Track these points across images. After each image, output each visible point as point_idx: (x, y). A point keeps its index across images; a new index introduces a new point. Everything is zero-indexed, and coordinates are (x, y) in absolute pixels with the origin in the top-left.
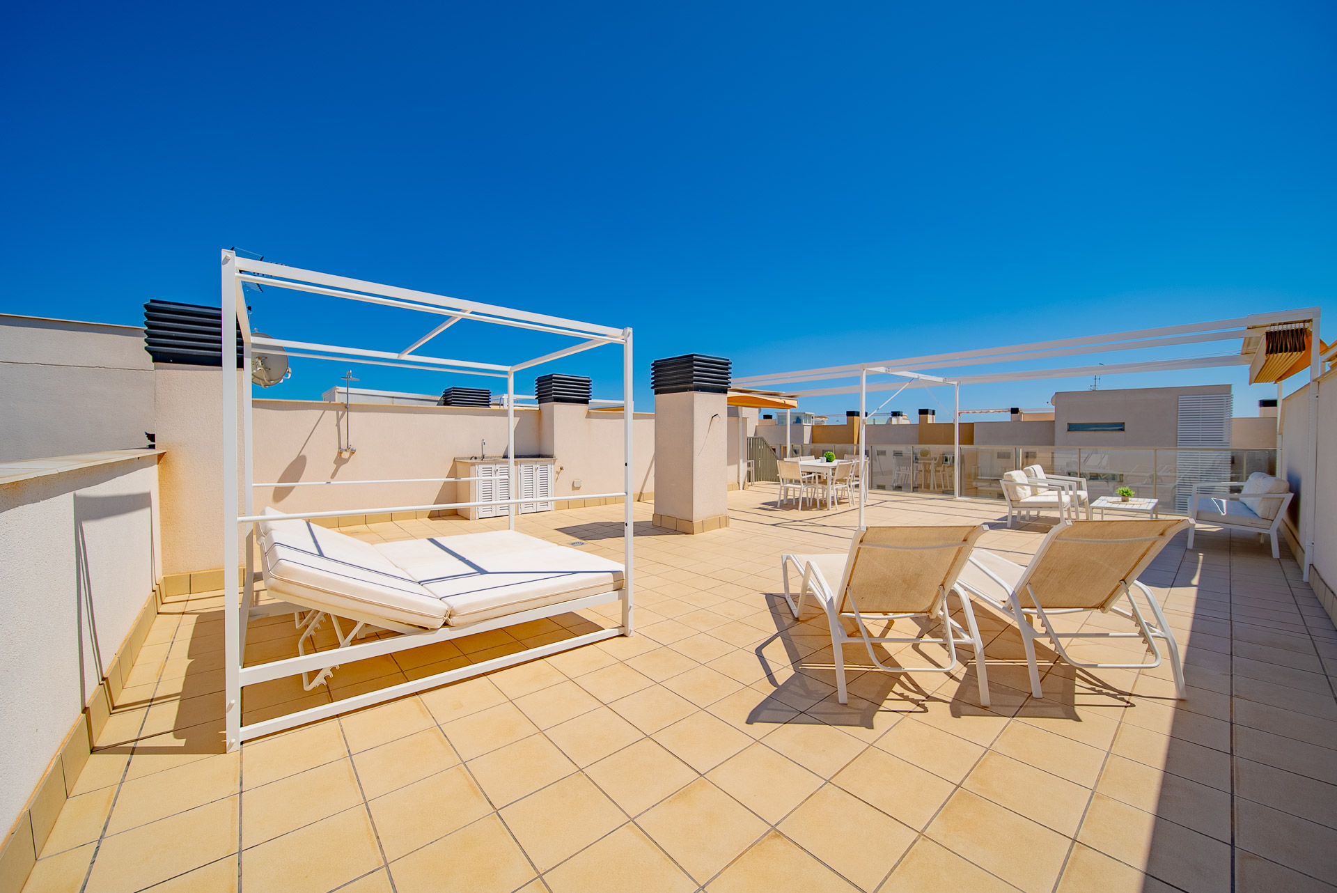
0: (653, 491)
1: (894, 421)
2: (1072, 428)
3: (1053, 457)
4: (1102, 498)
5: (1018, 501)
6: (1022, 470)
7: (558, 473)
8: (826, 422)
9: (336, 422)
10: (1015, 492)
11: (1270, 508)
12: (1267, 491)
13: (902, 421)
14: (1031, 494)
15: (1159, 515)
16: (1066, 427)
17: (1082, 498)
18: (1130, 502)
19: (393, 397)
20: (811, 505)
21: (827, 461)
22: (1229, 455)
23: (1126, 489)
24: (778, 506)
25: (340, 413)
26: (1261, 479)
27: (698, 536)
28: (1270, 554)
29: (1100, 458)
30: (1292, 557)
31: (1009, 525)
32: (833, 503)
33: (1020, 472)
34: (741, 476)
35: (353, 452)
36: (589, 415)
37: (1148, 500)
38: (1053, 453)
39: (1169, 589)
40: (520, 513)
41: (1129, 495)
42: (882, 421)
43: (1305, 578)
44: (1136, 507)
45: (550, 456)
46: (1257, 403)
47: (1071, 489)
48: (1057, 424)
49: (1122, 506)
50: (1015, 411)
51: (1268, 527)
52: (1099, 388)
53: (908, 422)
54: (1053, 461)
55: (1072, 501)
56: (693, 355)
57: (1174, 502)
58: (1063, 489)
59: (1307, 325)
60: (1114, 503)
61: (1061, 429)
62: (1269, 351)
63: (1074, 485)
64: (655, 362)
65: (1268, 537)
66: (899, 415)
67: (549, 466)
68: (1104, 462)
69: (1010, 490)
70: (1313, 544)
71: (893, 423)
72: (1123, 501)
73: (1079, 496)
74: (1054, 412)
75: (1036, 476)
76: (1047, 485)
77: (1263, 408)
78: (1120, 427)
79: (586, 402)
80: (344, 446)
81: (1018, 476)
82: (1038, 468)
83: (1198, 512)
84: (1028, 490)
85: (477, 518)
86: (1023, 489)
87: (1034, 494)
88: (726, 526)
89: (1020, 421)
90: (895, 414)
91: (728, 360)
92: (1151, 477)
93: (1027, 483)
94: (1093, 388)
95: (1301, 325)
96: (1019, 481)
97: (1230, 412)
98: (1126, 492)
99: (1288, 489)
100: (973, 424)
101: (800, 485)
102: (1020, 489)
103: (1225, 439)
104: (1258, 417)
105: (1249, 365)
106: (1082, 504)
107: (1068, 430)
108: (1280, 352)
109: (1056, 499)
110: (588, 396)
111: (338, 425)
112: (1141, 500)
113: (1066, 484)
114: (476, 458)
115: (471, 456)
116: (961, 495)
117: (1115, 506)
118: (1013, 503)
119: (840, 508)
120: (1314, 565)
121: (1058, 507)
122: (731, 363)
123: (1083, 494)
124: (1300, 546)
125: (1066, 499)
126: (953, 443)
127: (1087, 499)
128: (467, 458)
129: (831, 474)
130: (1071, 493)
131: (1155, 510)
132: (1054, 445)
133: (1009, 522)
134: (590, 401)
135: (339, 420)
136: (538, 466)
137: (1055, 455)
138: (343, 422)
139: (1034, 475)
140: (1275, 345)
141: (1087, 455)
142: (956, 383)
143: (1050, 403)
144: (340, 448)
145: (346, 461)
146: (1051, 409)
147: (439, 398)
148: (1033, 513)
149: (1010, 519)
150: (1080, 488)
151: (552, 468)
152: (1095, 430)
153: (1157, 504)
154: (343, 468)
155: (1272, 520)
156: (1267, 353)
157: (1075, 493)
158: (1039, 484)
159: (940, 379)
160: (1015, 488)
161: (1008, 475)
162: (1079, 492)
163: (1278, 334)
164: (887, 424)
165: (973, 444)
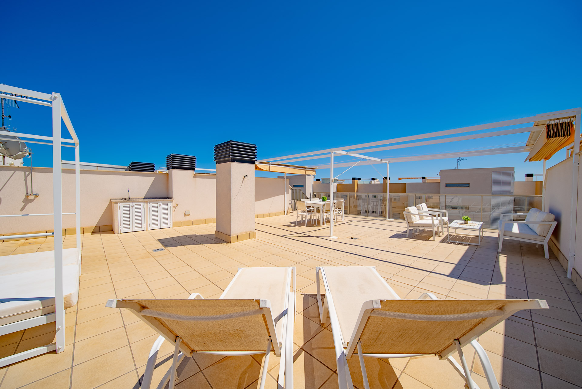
0: (216, 218)
1: (373, 182)
2: (447, 185)
3: (439, 199)
4: (455, 221)
5: (412, 223)
6: (416, 206)
7: (175, 207)
8: (344, 182)
9: (24, 178)
10: (411, 218)
11: (544, 230)
12: (542, 220)
13: (376, 182)
14: (419, 219)
15: (483, 229)
16: (445, 185)
17: (445, 221)
18: (469, 224)
19: (97, 166)
20: (313, 224)
21: (323, 201)
22: (513, 198)
23: (466, 217)
24: (296, 224)
25: (27, 173)
26: (538, 213)
27: (234, 244)
28: (543, 255)
29: (457, 199)
30: (556, 259)
31: (407, 236)
32: (323, 223)
33: (414, 207)
34: (286, 208)
35: (37, 196)
36: (195, 176)
37: (478, 223)
38: (439, 197)
39: (489, 286)
40: (149, 229)
41: (468, 220)
42: (367, 182)
43: (569, 276)
44: (471, 227)
45: (171, 198)
46: (525, 175)
47: (439, 215)
48: (441, 185)
49: (465, 226)
50: (424, 178)
51: (543, 241)
52: (459, 168)
53: (379, 183)
54: (439, 201)
55: (440, 223)
56: (230, 141)
57: (491, 223)
58: (435, 216)
59: (572, 119)
60: (461, 224)
61: (443, 186)
62: (549, 136)
63: (441, 214)
64: (216, 146)
65: (542, 246)
66: (375, 180)
67: (169, 204)
68: (460, 202)
69: (408, 217)
70: (574, 255)
71: (372, 183)
72: (465, 223)
73: (443, 220)
74: (440, 178)
75: (423, 209)
76: (428, 215)
77: (527, 177)
78: (468, 185)
79: (193, 169)
80: (30, 192)
81: (412, 209)
82: (424, 205)
83: (504, 231)
84: (418, 217)
85: (120, 233)
86: (415, 217)
87: (421, 219)
88: (254, 237)
89: (426, 182)
90: (373, 179)
91: (255, 145)
92: (480, 209)
93: (418, 214)
94: (456, 168)
95: (569, 120)
96: (412, 212)
97: (514, 179)
98: (467, 219)
99: (554, 219)
100: (406, 183)
101: (306, 213)
102: (413, 217)
103: (512, 191)
104: (525, 181)
105: (529, 152)
106: (445, 223)
107: (446, 187)
108: (556, 136)
109: (430, 222)
110: (195, 166)
111: (25, 180)
112: (474, 222)
113: (437, 214)
114: (125, 199)
115: (122, 198)
116: (390, 218)
117: (461, 226)
118: (410, 224)
119: (327, 225)
120: (575, 268)
121: (432, 227)
122: (257, 147)
123: (446, 219)
124: (561, 252)
125: (436, 222)
126: (386, 192)
127: (448, 221)
128: (120, 199)
129: (322, 208)
130: (439, 218)
131: (482, 227)
132: (440, 193)
133: (407, 233)
134: (195, 169)
135: (26, 177)
136: (161, 203)
137: (440, 198)
138: (29, 178)
139: (421, 209)
140: (552, 132)
141: (452, 198)
142: (387, 162)
143: (438, 174)
144: (27, 193)
145: (32, 201)
146: (439, 177)
147: (126, 167)
148: (421, 228)
149: (408, 232)
150: (444, 215)
151: (170, 205)
152: (457, 187)
153: (482, 225)
154: (29, 205)
155: (545, 237)
156: (547, 137)
157: (441, 218)
158: (424, 214)
159: (379, 160)
160: (411, 216)
161: (407, 209)
162: (444, 218)
163: (554, 126)
164: (370, 183)
165: (406, 193)
